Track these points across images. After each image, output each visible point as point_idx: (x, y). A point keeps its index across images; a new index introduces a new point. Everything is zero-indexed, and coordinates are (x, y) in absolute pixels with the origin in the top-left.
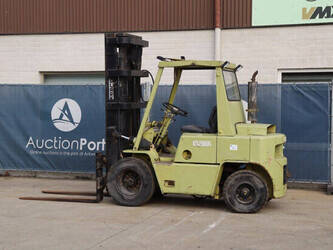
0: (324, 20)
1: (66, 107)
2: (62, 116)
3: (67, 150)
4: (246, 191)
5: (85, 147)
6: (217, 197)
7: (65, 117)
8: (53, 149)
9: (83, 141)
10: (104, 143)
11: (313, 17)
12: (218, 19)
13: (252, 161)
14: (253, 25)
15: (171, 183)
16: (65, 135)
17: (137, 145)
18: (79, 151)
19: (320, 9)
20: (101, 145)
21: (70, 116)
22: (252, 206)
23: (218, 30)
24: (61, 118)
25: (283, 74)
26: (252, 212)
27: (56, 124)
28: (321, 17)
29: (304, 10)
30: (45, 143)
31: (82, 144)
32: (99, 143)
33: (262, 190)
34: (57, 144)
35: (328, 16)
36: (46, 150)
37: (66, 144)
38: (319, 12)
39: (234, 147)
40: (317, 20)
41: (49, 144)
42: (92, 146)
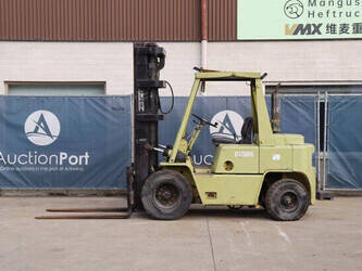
0: (305, 37)
1: (42, 119)
2: (37, 128)
3: (44, 166)
4: (289, 199)
5: (65, 162)
6: (258, 207)
7: (40, 130)
8: (28, 165)
9: (63, 156)
10: (87, 156)
11: (295, 33)
12: (205, 31)
13: (295, 170)
14: (239, 38)
15: (211, 195)
16: (41, 149)
17: (173, 157)
18: (59, 166)
19: (301, 26)
20: (84, 159)
21: (47, 129)
22: (295, 214)
23: (205, 42)
24: (36, 131)
25: (266, 87)
26: (295, 219)
27: (30, 138)
28: (302, 33)
29: (287, 26)
30: (17, 159)
31: (61, 158)
32: (81, 157)
33: (305, 198)
34: (33, 160)
35: (309, 33)
36: (20, 166)
37: (43, 159)
38: (300, 29)
39: (277, 157)
40: (299, 36)
41: (23, 159)
42: (73, 160)
